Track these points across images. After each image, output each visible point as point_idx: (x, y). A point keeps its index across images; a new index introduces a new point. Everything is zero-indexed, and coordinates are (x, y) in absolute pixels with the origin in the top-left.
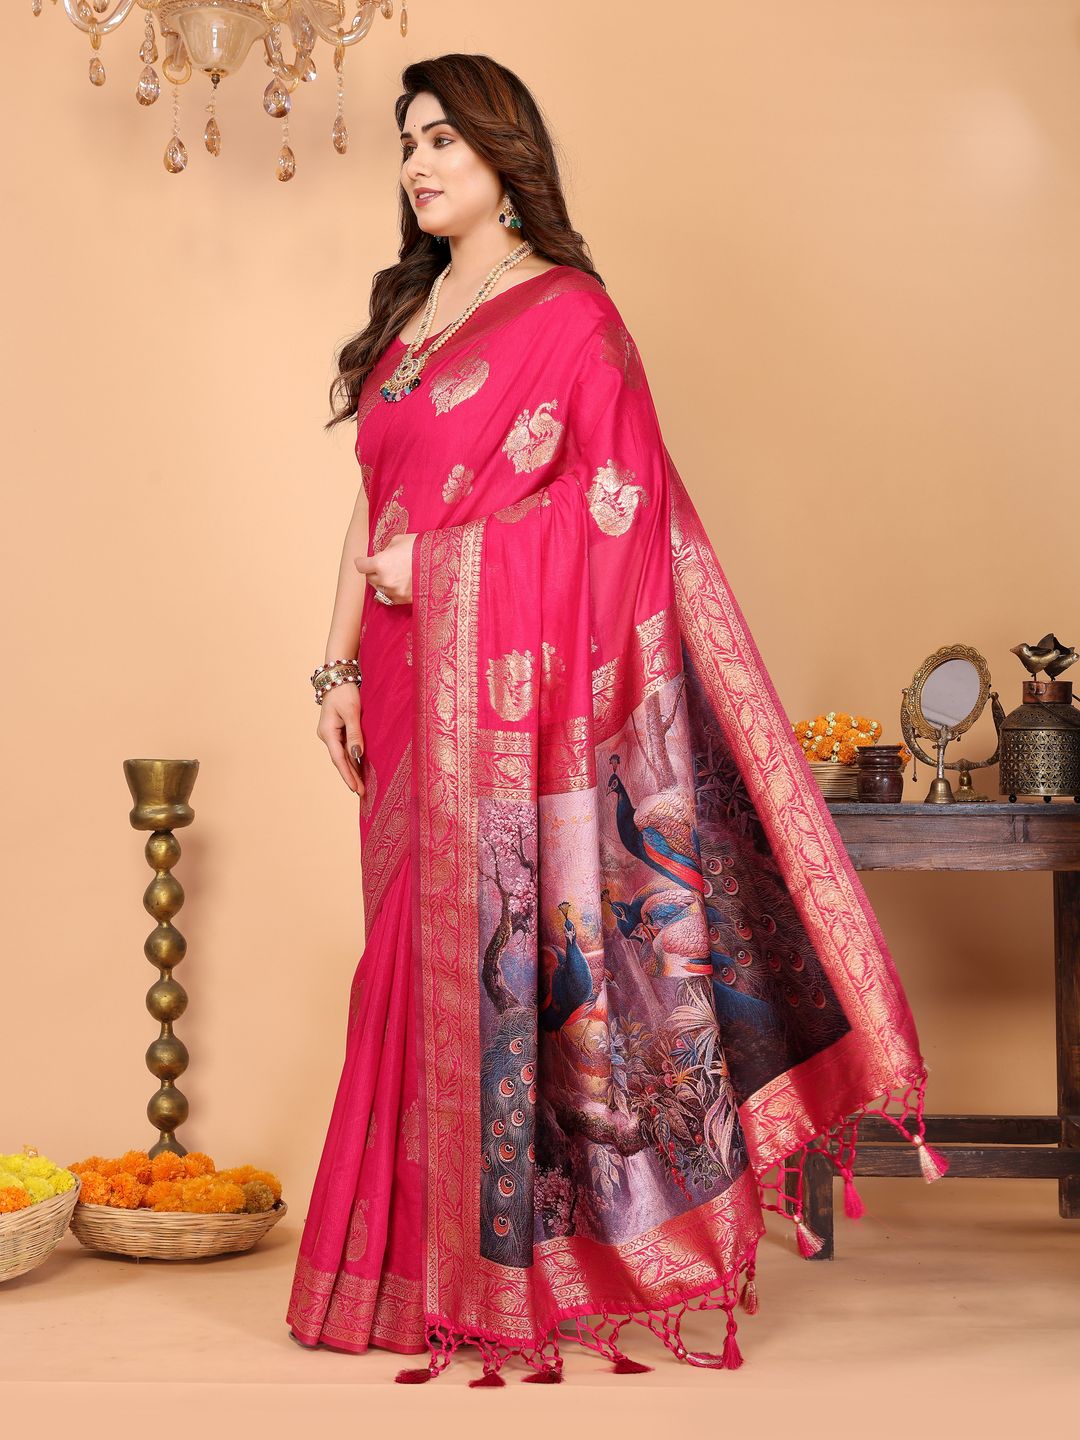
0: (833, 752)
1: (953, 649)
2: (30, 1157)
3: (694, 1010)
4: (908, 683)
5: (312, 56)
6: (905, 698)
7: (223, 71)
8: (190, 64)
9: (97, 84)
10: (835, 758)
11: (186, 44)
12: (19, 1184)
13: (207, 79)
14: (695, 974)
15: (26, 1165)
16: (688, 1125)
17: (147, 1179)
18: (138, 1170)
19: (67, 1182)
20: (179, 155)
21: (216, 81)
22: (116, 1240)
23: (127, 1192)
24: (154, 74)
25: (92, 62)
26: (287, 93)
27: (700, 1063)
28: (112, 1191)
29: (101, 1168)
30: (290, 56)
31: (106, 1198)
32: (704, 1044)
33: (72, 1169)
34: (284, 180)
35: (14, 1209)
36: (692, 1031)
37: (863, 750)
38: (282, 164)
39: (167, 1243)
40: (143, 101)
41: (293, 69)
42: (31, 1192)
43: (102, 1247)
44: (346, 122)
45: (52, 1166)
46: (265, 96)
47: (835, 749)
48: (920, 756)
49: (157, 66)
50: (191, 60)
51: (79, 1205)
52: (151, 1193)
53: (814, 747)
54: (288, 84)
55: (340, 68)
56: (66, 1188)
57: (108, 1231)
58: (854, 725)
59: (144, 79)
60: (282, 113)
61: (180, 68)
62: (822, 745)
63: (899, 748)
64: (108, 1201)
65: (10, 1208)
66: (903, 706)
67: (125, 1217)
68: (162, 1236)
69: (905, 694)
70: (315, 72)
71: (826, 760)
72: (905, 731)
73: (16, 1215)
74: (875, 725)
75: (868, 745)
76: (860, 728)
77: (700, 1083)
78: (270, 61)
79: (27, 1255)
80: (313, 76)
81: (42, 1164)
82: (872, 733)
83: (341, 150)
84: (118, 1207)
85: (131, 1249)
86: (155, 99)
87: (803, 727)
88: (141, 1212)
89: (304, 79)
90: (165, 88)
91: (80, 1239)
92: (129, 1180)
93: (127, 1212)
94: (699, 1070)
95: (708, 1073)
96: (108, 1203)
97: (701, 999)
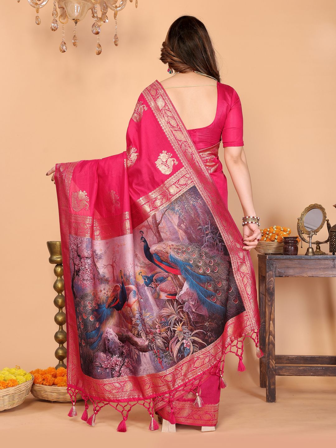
0: (275, 239)
1: (314, 205)
2: (18, 369)
3: (168, 309)
4: (299, 216)
5: (107, 14)
6: (298, 221)
7: (78, 20)
8: (68, 17)
9: (38, 24)
10: (276, 241)
11: (66, 11)
12: (14, 378)
13: (73, 22)
14: (169, 299)
15: (16, 371)
16: (164, 345)
17: (55, 376)
18: (52, 373)
19: (30, 377)
20: (64, 47)
21: (76, 23)
22: (45, 396)
23: (49, 380)
24: (56, 21)
25: (36, 17)
26: (99, 26)
27: (169, 326)
28: (44, 380)
29: (40, 372)
30: (99, 14)
31: (42, 382)
32: (171, 320)
33: (31, 373)
34: (98, 55)
35: (13, 386)
36: (167, 316)
37: (285, 238)
38: (97, 49)
39: (61, 397)
40: (53, 30)
41: (101, 19)
42: (18, 380)
43: (41, 398)
44: (118, 36)
45: (25, 372)
46: (92, 27)
47: (276, 238)
48: (303, 240)
49: (57, 19)
50: (68, 16)
51: (34, 384)
52: (56, 380)
53: (269, 237)
54: (99, 24)
55: (116, 19)
56: (29, 379)
57: (42, 393)
58: (282, 230)
59: (53, 23)
60: (97, 33)
61: (64, 19)
62: (272, 236)
63: (297, 237)
64: (43, 383)
65: (12, 385)
66: (298, 223)
67: (48, 388)
68: (60, 394)
69: (299, 220)
70: (108, 19)
71: (273, 241)
72: (298, 231)
73: (14, 388)
74: (289, 230)
75: (287, 236)
76: (284, 231)
77: (169, 332)
78: (93, 17)
79: (17, 401)
80: (107, 21)
81: (21, 371)
82: (288, 232)
83: (116, 45)
84: (46, 385)
85: (50, 398)
86: (57, 29)
87: (265, 231)
88: (53, 387)
89: (104, 22)
90: (60, 25)
91: (34, 395)
92: (49, 376)
93: (49, 387)
94: (169, 328)
95: (172, 329)
96: (43, 384)
97: (170, 306)
